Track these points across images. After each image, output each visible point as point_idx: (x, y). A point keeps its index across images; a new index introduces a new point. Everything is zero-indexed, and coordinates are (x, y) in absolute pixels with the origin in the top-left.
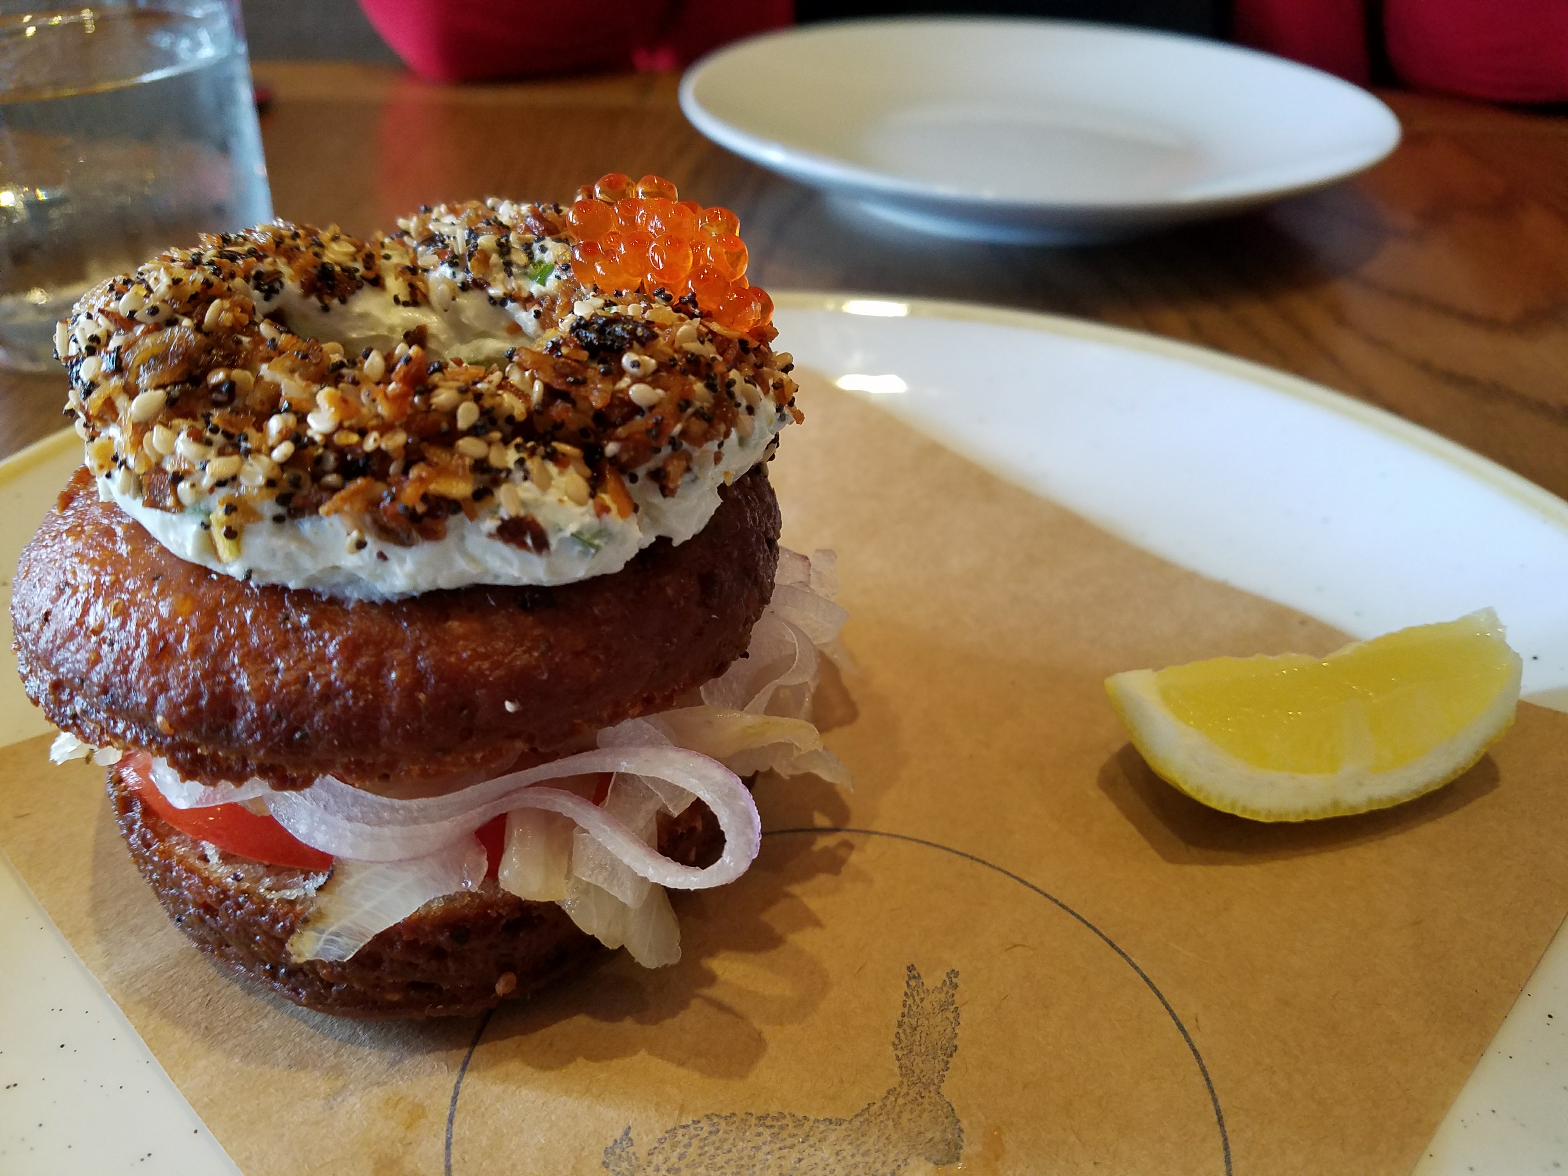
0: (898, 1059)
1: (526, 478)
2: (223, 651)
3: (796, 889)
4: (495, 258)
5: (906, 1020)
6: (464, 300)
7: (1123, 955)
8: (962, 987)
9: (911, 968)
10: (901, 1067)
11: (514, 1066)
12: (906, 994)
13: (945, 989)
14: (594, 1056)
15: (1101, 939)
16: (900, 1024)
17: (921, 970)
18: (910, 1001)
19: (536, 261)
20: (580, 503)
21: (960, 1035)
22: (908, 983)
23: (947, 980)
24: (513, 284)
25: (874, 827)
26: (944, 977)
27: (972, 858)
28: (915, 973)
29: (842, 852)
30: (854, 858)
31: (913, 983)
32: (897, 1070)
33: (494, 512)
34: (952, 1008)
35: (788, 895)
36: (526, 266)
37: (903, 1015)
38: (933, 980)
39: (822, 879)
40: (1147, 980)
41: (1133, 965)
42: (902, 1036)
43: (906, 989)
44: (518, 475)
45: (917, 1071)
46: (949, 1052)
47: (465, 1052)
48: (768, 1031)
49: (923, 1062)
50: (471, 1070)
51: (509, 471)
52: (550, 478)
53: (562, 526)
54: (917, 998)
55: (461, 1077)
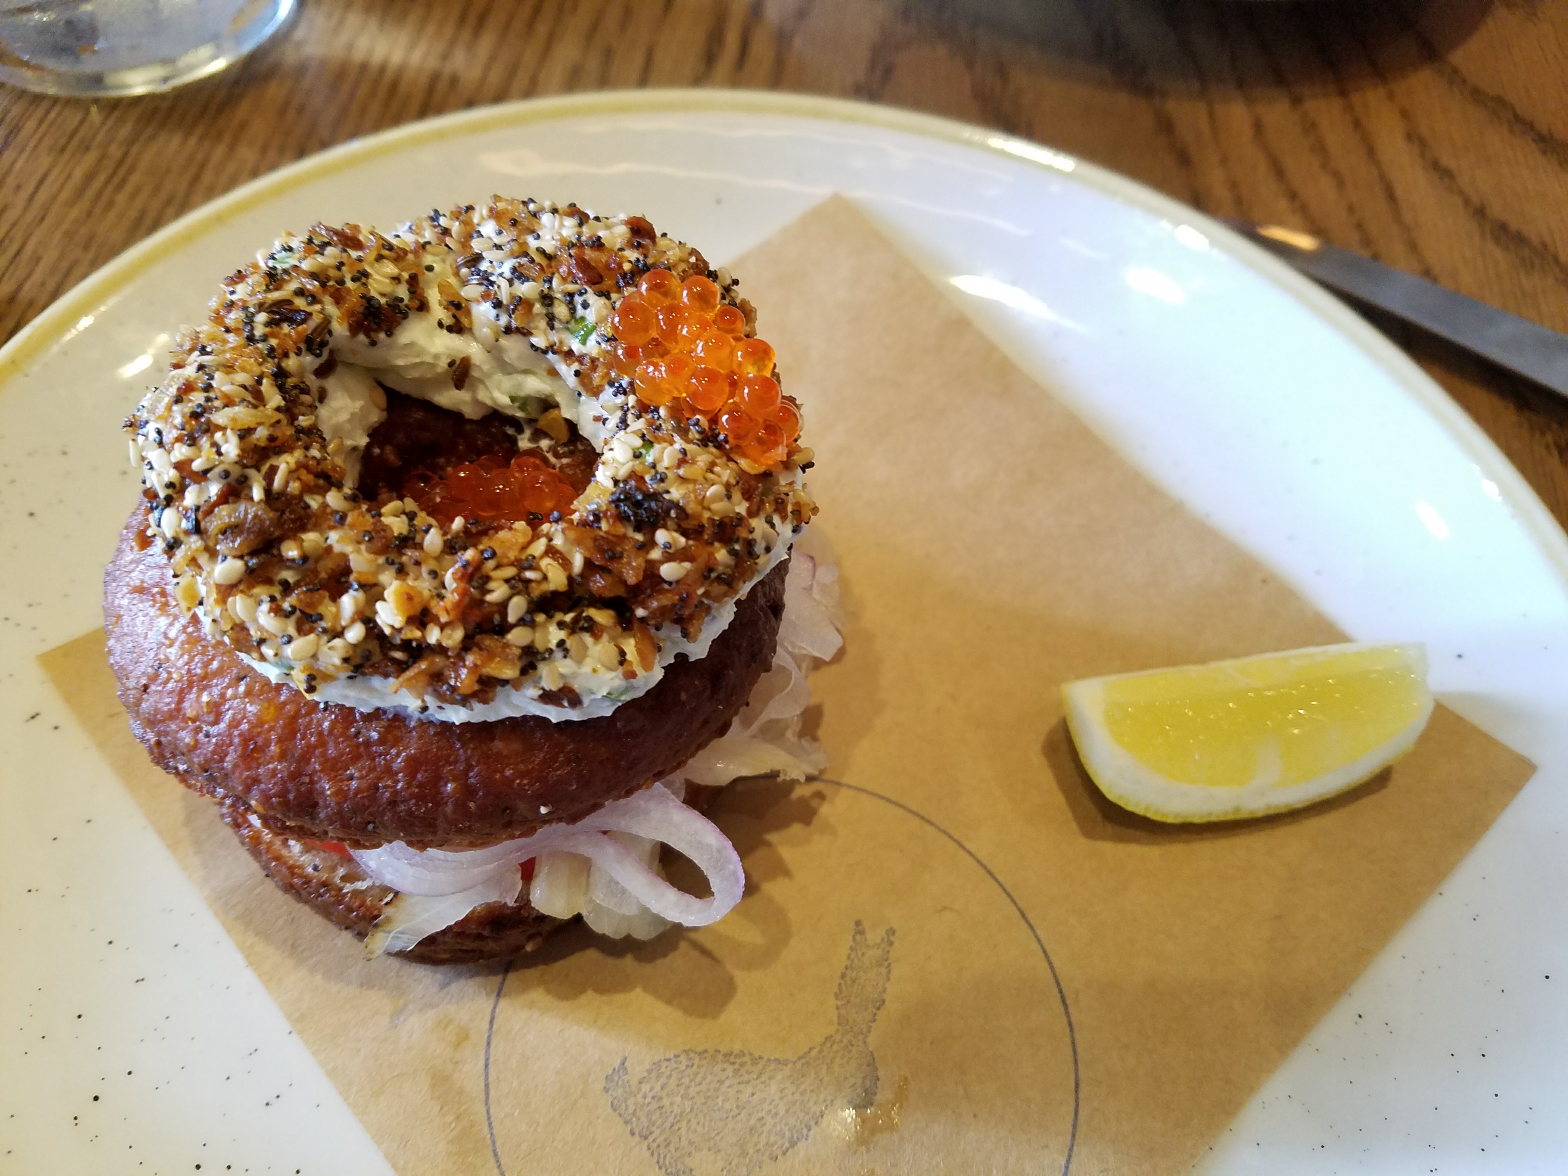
0: (838, 1008)
1: (565, 657)
2: (305, 758)
3: (773, 837)
4: (538, 307)
5: (848, 972)
6: (504, 341)
7: (1031, 927)
8: (896, 944)
9: (858, 923)
10: (839, 1017)
11: (538, 995)
12: (851, 948)
13: (883, 945)
14: (602, 989)
15: (1015, 908)
16: (843, 976)
17: (866, 925)
18: (853, 956)
19: (578, 317)
20: (611, 669)
21: (888, 990)
22: (854, 937)
23: (886, 937)
24: (554, 337)
25: (844, 780)
26: (883, 933)
27: (923, 818)
28: (860, 927)
29: (814, 803)
30: (825, 810)
31: (858, 937)
32: (835, 1019)
33: (536, 683)
34: (886, 964)
35: (769, 845)
36: (568, 322)
37: (846, 968)
38: (874, 936)
39: (796, 828)
40: (1045, 952)
41: (1036, 937)
42: (843, 987)
43: (851, 943)
44: (558, 654)
45: (851, 1021)
46: (878, 1005)
47: (499, 978)
48: (739, 975)
49: (857, 1012)
50: (505, 996)
51: (551, 651)
52: (586, 648)
53: (594, 690)
54: (860, 953)
55: (496, 1003)
